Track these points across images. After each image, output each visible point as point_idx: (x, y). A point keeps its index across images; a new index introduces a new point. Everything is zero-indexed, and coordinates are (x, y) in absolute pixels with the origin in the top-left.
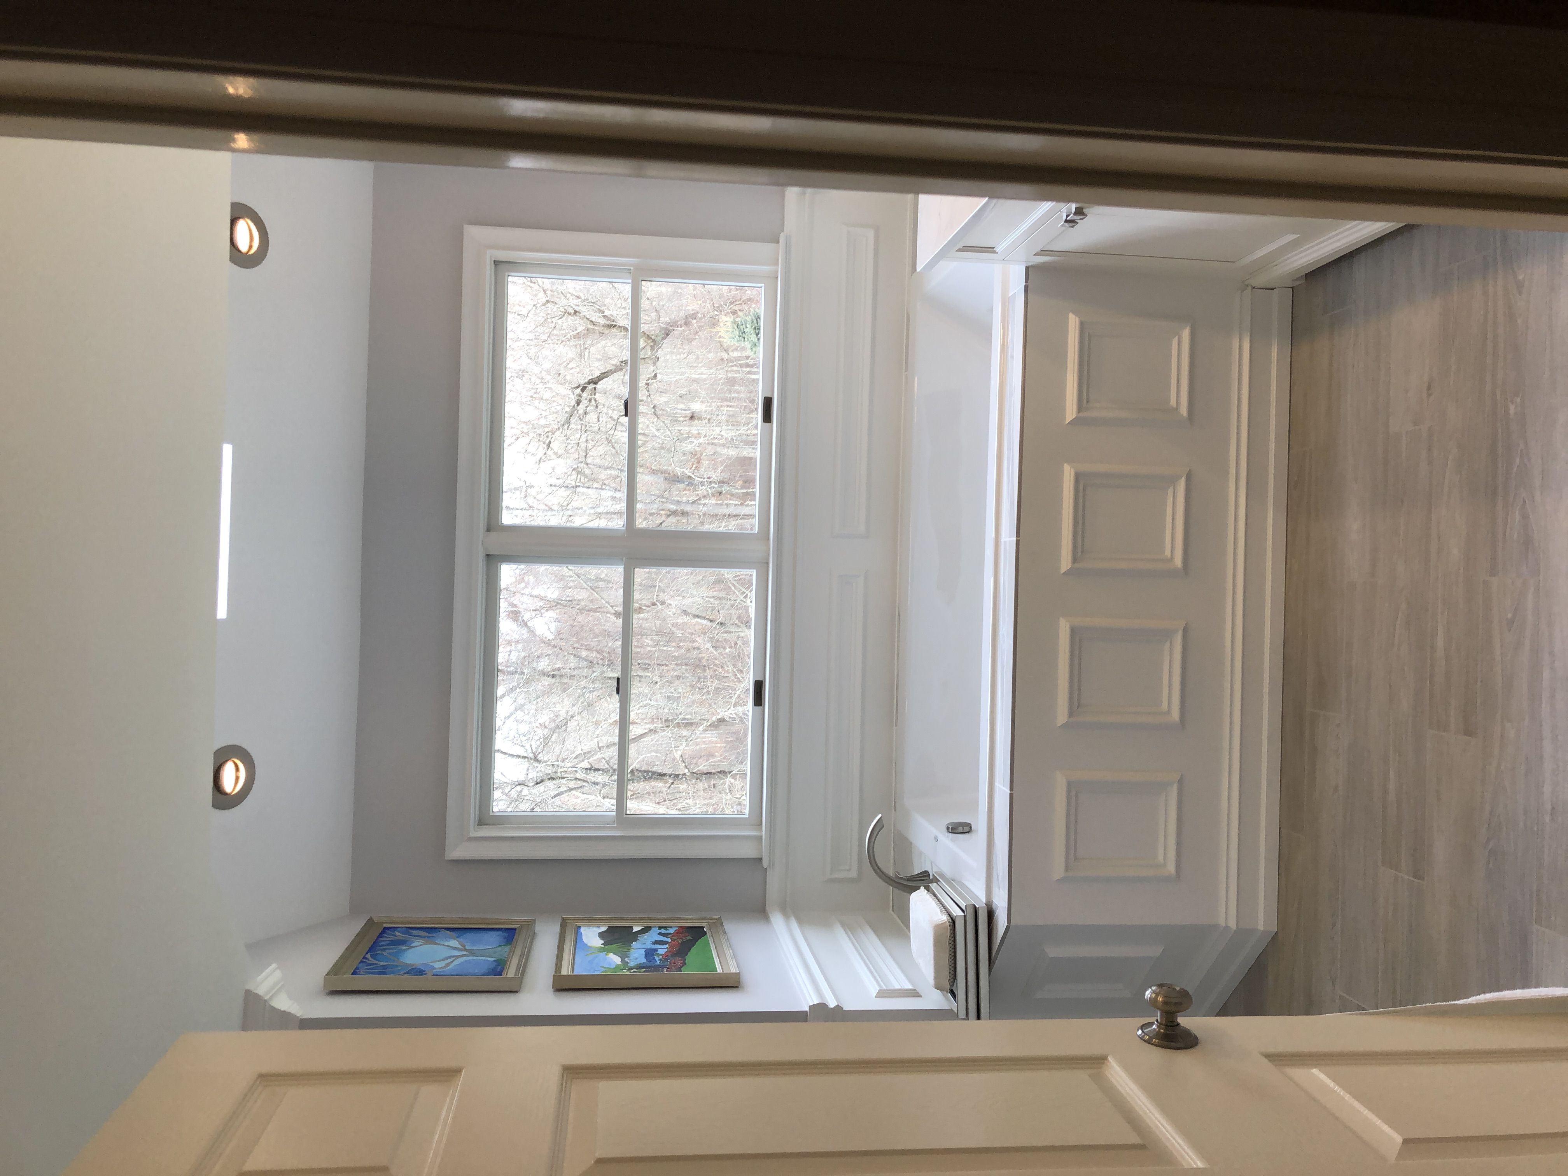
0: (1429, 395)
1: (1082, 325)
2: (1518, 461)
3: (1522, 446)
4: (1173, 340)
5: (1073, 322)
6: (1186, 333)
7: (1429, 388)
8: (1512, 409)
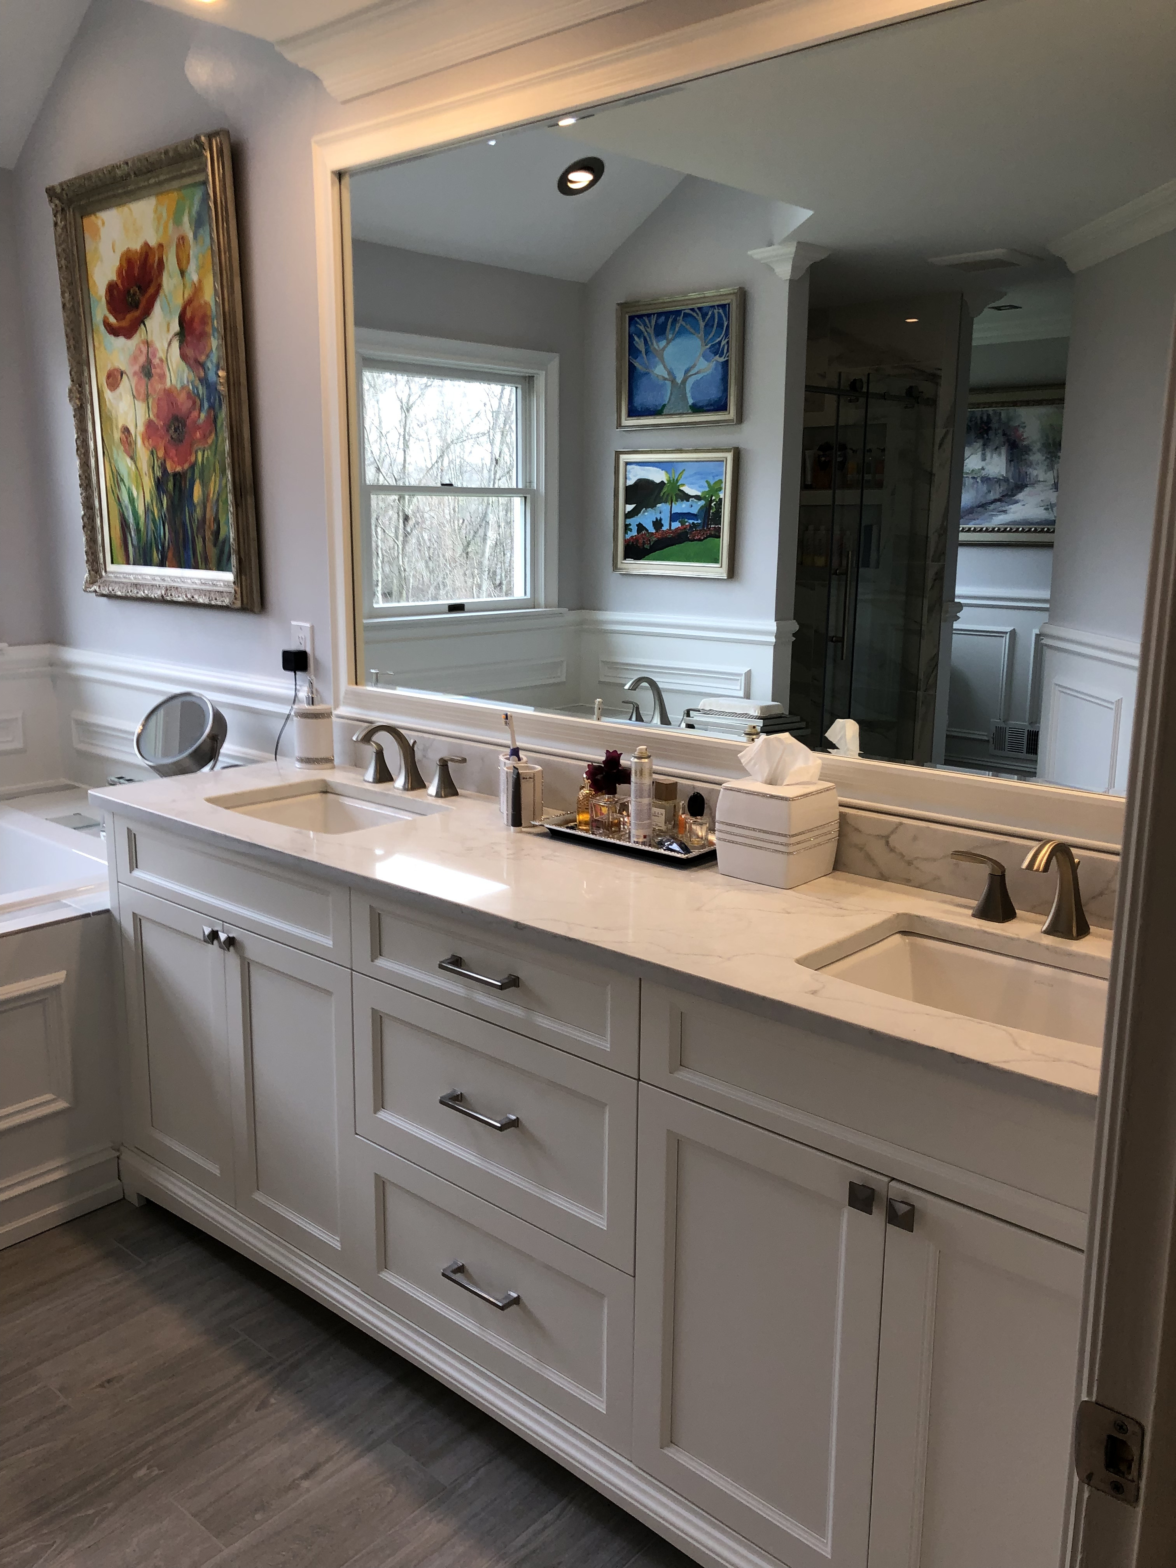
0: (102, 1386)
1: (57, 987)
2: (91, 1512)
3: (110, 1505)
4: (51, 1094)
5: (58, 977)
6: (61, 1105)
7: (109, 1381)
8: (142, 1472)
